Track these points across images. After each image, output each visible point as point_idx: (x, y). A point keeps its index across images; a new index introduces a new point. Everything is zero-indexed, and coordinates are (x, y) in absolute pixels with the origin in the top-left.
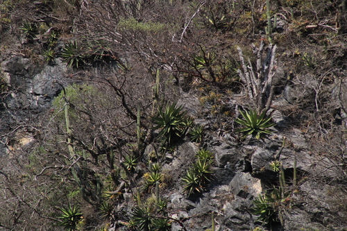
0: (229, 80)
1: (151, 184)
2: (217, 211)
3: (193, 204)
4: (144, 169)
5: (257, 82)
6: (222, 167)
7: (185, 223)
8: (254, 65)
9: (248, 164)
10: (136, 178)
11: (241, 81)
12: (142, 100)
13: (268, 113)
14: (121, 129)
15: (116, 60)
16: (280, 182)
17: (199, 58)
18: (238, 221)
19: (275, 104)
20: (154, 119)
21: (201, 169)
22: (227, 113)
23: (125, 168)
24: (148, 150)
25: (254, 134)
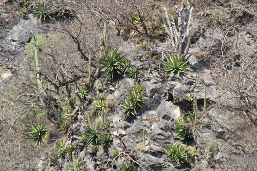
0: (157, 32)
1: (98, 109)
2: (147, 130)
3: (129, 124)
4: (94, 98)
5: (178, 34)
6: (151, 97)
7: (123, 138)
8: (176, 21)
9: (171, 95)
10: (88, 105)
11: (166, 34)
12: (93, 46)
13: (186, 58)
14: (76, 67)
15: (74, 16)
16: (194, 108)
17: (136, 15)
18: (162, 137)
19: (191, 50)
20: (101, 61)
21: (135, 98)
22: (155, 57)
23: (79, 97)
24: (97, 83)
25: (176, 73)
